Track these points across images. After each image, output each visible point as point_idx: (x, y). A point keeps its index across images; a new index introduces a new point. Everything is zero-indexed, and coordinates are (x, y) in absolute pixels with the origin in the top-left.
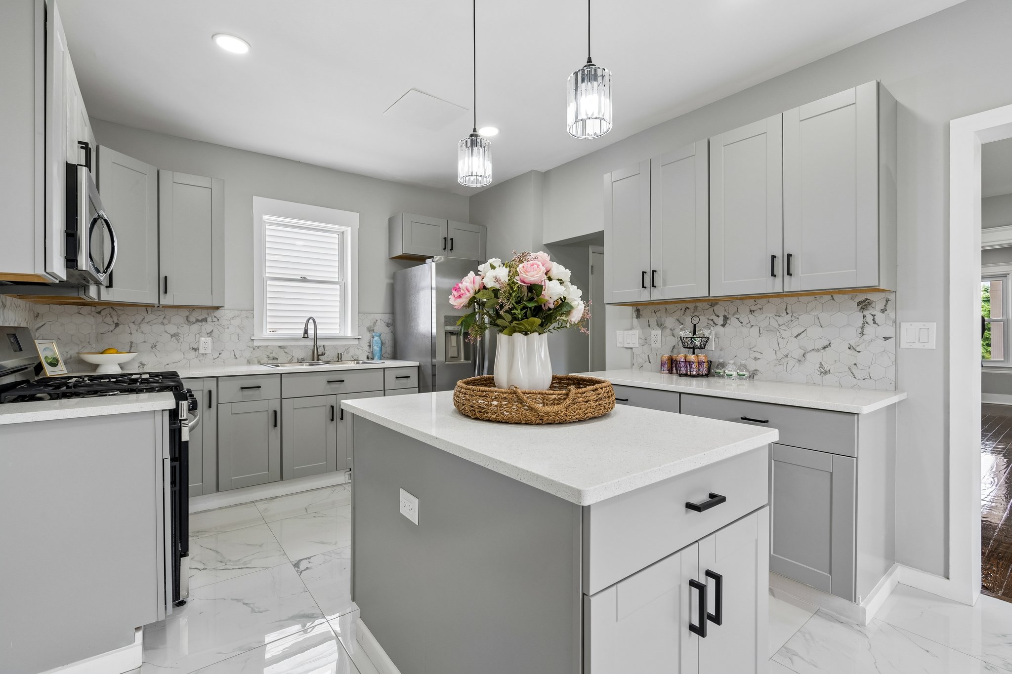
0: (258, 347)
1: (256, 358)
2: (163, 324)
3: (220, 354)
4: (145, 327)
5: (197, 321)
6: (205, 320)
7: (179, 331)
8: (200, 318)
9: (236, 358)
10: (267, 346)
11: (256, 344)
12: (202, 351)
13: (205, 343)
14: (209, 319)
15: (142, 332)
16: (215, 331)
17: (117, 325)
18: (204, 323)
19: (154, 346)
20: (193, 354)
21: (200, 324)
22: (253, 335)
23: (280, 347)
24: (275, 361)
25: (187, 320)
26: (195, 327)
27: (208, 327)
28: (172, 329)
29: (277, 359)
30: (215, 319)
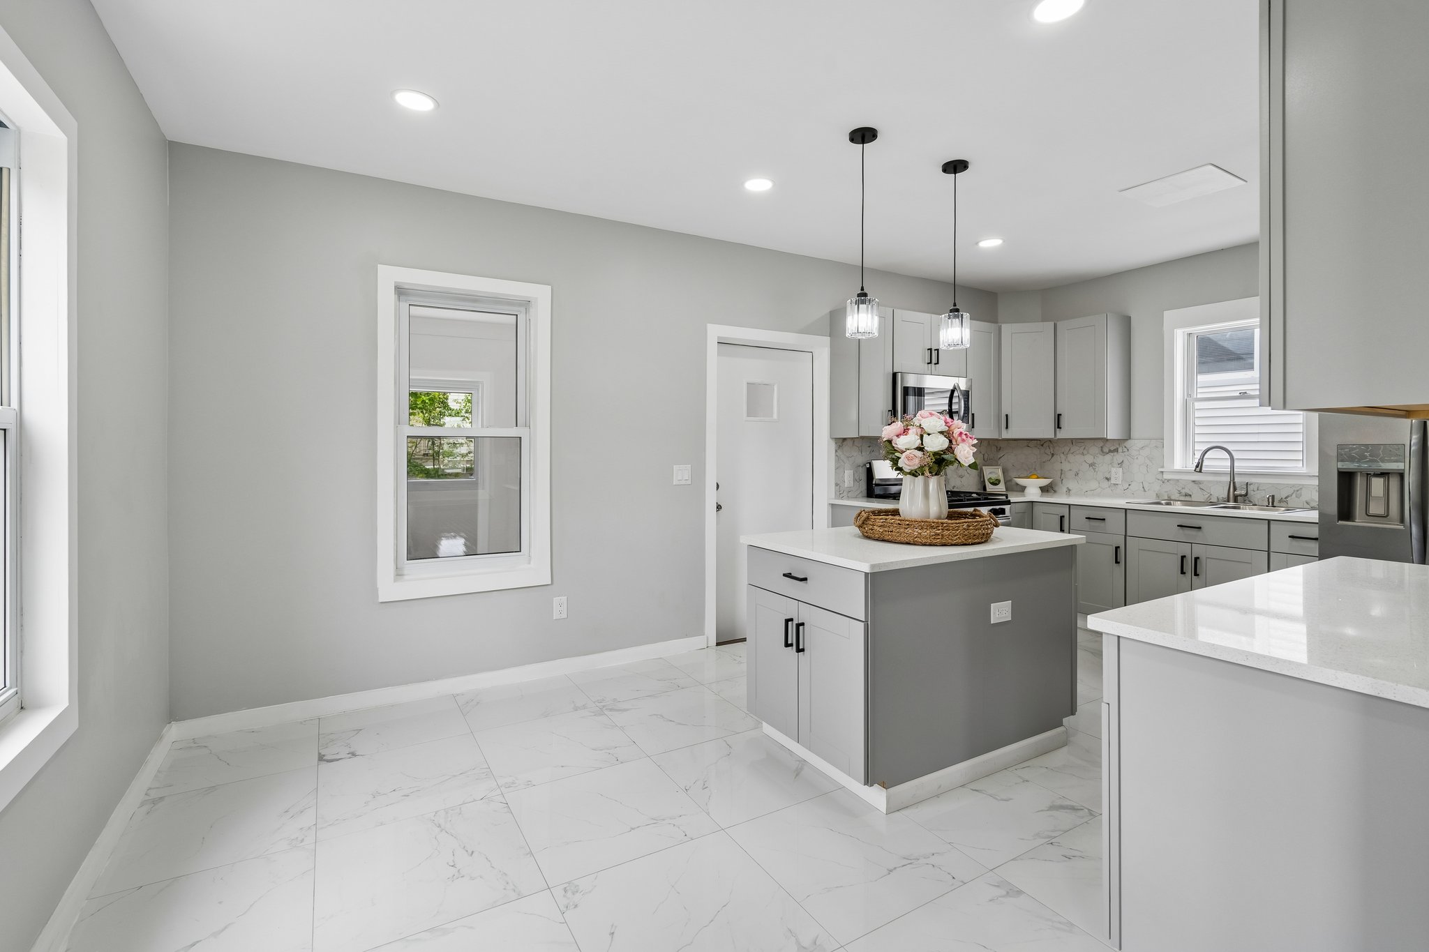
0: (1168, 480)
1: (1166, 492)
2: (1083, 454)
3: (1129, 485)
4: (1071, 457)
5: (1110, 451)
6: (1116, 450)
7: (1095, 461)
8: (1112, 448)
9: (1145, 491)
10: (1178, 480)
11: (1166, 476)
12: (1113, 481)
13: (1117, 474)
14: (1120, 450)
15: (1069, 462)
16: (1125, 461)
17: (1053, 455)
18: (1115, 453)
19: (1077, 474)
20: (1106, 484)
21: (1112, 454)
22: (1163, 467)
23: (1194, 481)
24: (1188, 498)
25: (1102, 450)
26: (1108, 457)
27: (1118, 457)
28: (1089, 459)
29: (1190, 495)
30: (1125, 450)
